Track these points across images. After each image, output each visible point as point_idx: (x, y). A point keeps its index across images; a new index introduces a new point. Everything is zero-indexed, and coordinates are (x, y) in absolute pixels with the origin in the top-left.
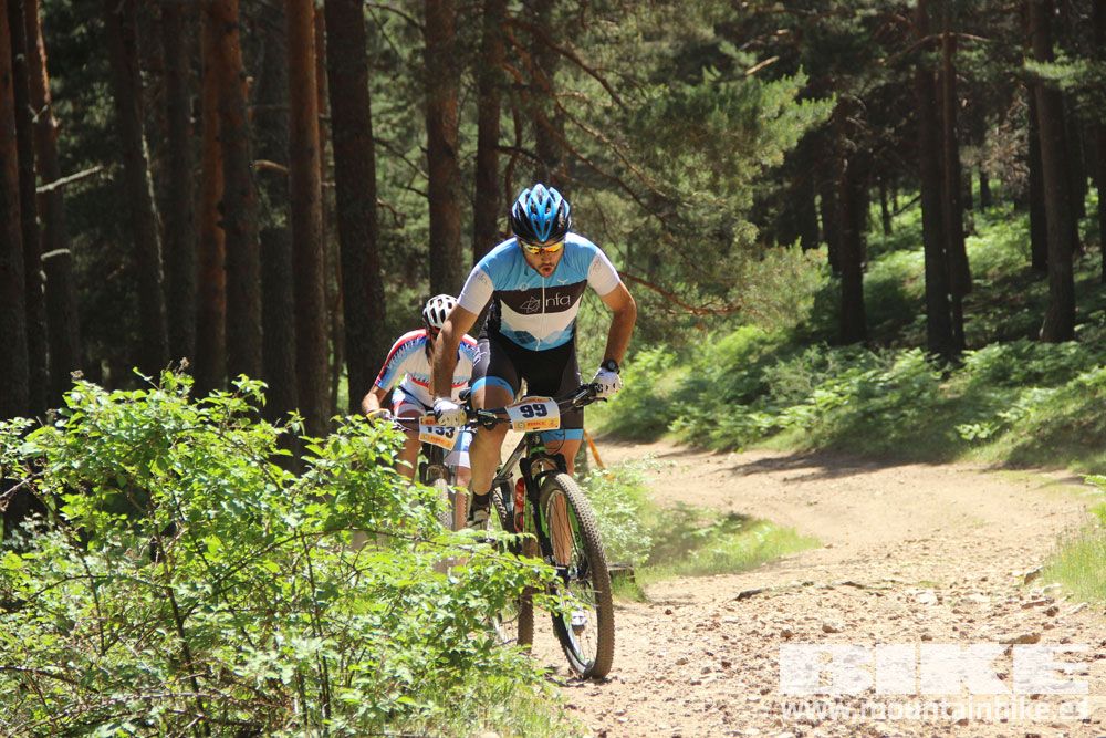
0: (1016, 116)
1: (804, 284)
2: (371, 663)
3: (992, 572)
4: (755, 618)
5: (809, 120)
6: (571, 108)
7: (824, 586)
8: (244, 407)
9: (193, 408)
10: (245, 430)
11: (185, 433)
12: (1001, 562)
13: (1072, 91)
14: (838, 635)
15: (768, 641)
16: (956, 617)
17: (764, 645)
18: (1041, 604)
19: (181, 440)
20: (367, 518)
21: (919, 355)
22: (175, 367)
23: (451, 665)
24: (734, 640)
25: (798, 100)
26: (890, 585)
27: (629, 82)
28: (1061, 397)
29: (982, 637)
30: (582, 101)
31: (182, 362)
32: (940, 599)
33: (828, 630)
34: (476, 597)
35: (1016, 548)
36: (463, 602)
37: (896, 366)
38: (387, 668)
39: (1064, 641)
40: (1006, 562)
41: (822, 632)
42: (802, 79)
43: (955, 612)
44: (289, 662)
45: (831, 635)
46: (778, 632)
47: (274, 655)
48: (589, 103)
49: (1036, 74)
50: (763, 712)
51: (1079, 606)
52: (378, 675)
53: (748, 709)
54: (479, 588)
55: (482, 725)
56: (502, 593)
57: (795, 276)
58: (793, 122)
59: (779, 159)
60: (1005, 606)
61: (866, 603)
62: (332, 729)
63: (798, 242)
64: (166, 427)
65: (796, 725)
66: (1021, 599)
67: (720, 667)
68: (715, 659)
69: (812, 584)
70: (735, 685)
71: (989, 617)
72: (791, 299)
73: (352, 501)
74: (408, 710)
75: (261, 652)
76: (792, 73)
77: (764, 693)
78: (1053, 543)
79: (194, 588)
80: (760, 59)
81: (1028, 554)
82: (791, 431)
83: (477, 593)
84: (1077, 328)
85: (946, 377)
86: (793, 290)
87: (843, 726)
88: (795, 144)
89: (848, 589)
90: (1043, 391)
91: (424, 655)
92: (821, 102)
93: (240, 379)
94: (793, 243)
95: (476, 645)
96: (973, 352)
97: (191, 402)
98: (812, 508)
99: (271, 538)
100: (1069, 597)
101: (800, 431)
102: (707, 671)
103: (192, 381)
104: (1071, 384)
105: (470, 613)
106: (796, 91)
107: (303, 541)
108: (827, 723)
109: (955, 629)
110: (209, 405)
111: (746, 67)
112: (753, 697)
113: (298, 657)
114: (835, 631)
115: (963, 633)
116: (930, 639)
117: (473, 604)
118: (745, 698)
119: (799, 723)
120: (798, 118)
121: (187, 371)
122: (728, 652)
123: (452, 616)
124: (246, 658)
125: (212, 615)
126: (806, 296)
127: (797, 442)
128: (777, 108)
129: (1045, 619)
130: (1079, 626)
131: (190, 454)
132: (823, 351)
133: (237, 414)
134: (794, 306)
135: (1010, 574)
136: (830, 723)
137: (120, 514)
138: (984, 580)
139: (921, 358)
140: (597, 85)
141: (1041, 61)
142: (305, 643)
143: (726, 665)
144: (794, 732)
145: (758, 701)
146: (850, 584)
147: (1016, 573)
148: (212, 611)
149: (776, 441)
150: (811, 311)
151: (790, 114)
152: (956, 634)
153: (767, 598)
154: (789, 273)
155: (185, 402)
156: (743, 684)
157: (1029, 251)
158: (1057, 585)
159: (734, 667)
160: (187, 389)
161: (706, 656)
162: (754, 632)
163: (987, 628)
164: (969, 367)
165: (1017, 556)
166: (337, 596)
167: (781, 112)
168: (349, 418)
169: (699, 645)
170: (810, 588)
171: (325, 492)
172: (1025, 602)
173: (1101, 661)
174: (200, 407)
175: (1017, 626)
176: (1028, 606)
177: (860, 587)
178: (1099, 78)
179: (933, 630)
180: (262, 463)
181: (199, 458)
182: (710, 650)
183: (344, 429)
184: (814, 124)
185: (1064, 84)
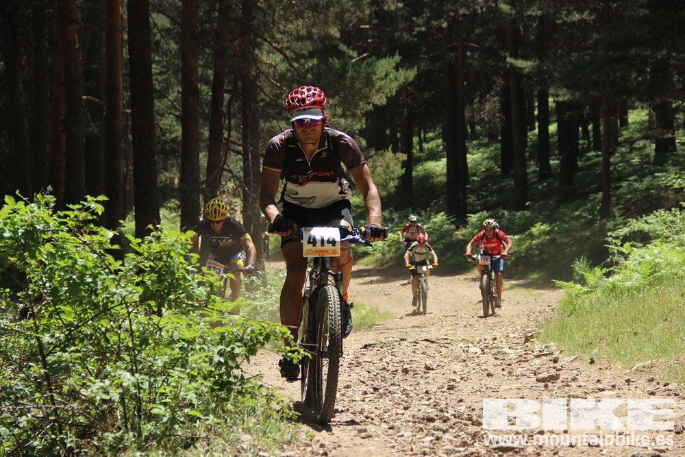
0: (498, 89)
1: (393, 172)
2: (171, 388)
3: (497, 334)
4: (381, 360)
5: (401, 80)
6: (264, 69)
7: (413, 341)
8: (90, 218)
9: (55, 217)
10: (89, 234)
11: (49, 235)
12: (500, 329)
13: (531, 75)
14: (435, 371)
15: (395, 374)
16: (498, 362)
17: (394, 377)
18: (546, 355)
19: (49, 240)
20: (169, 294)
21: (443, 216)
22: (44, 193)
23: (219, 390)
24: (375, 374)
25: (397, 68)
26: (449, 341)
27: (298, 57)
28: (520, 240)
29: (523, 375)
30: (271, 66)
31: (48, 188)
32: (483, 351)
33: (428, 368)
34: (238, 347)
35: (506, 321)
36: (229, 349)
37: (431, 221)
38: (182, 393)
39: (574, 379)
40: (503, 329)
41: (425, 370)
42: (397, 58)
43: (496, 358)
44: (118, 387)
45: (431, 372)
46: (400, 369)
47: (107, 382)
48: (275, 67)
49: (511, 64)
50: (409, 421)
51: (573, 357)
52: (176, 397)
53: (399, 419)
54: (241, 341)
55: (240, 430)
56: (254, 345)
57: (388, 167)
58: (393, 81)
59: (384, 101)
60: (524, 356)
61: (441, 352)
62: (145, 433)
63: (390, 148)
64: (38, 227)
65: (433, 431)
66: (533, 352)
67: (372, 390)
68: (367, 385)
69: (405, 340)
70: (386, 402)
71: (517, 362)
72: (386, 179)
73: (160, 280)
74: (193, 419)
75: (98, 380)
76: (392, 55)
77: (406, 409)
78: (526, 320)
79: (52, 336)
80: (359, 54)
81: (514, 325)
82: (374, 256)
83: (239, 344)
84: (527, 204)
85: (457, 228)
86: (386, 175)
87: (463, 433)
88: (394, 93)
89: (426, 343)
90: (511, 236)
91: (205, 386)
92: (408, 71)
93: (86, 200)
94: (388, 148)
95: (235, 377)
96: (472, 215)
97: (55, 212)
98: (387, 297)
99: (105, 305)
100: (561, 352)
101: (378, 255)
102: (365, 393)
103: (55, 199)
104: (527, 233)
105: (233, 356)
106: (394, 64)
107: (127, 307)
108: (451, 430)
109: (503, 370)
110: (66, 216)
111: (352, 58)
112: (400, 412)
113: (123, 384)
114: (432, 369)
115: (510, 373)
116: (492, 376)
117: (237, 351)
118: (394, 411)
119: (434, 430)
120: (396, 78)
121: (51, 193)
122: (373, 381)
123: (222, 360)
124: (89, 383)
125: (67, 354)
126: (393, 179)
127: (377, 261)
128: (385, 73)
129: (552, 365)
130: (577, 369)
131: (53, 251)
132: (391, 212)
133: (86, 222)
134: (387, 184)
135: (508, 336)
136: (454, 431)
137: (5, 289)
138: (495, 339)
139: (444, 217)
140: (279, 57)
141: (516, 57)
142: (128, 375)
143: (376, 389)
144: (433, 436)
145: (403, 414)
146: (427, 340)
147: (511, 335)
148: (67, 351)
149: (366, 260)
150: (396, 187)
151: (391, 76)
152: (505, 373)
153: (382, 347)
154: (385, 165)
155: (51, 213)
156: (391, 403)
157: (500, 163)
158: (552, 344)
159: (381, 391)
160: (52, 205)
161: (361, 383)
162: (384, 369)
163: (520, 369)
164: (470, 224)
165: (507, 326)
166: (148, 344)
167: (387, 75)
168: (158, 226)
169: (354, 376)
170: (405, 342)
171: (140, 279)
172: (535, 353)
173: (602, 392)
174: (60, 217)
175: (539, 369)
176: (538, 356)
177: (432, 342)
178: (545, 68)
179: (491, 370)
180: (101, 255)
181: (60, 253)
182: (362, 379)
183: (154, 233)
184: (404, 83)
185: (527, 70)
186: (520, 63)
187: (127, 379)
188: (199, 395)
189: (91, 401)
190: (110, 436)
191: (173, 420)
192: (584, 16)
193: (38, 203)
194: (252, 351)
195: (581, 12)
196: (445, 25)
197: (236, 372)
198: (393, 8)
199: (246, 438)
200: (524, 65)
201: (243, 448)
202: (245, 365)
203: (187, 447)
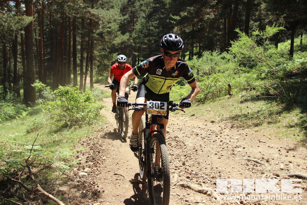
186: (136, 53)
187: (83, 114)
188: (93, 116)
189: (78, 118)
190: (80, 123)
191: (90, 121)
192: (146, 46)
193: (69, 86)
194: (101, 109)
195: (145, 46)
196: (123, 46)
197: (99, 112)
198: (116, 45)
199: (100, 123)
200: (136, 54)
201: (100, 125)
202: (100, 111)
203: (91, 124)
